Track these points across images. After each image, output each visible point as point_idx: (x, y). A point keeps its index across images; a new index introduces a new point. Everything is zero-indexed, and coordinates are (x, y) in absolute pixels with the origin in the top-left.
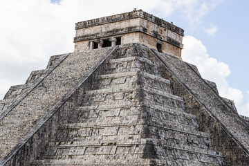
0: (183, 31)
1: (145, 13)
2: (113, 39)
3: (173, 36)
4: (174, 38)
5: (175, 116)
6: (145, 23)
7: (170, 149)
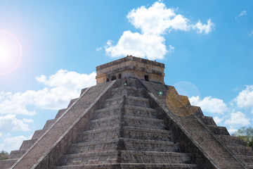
0: (164, 65)
1: (134, 57)
2: (117, 75)
3: (156, 69)
4: (158, 70)
5: (147, 122)
6: (135, 63)
7: (136, 143)
